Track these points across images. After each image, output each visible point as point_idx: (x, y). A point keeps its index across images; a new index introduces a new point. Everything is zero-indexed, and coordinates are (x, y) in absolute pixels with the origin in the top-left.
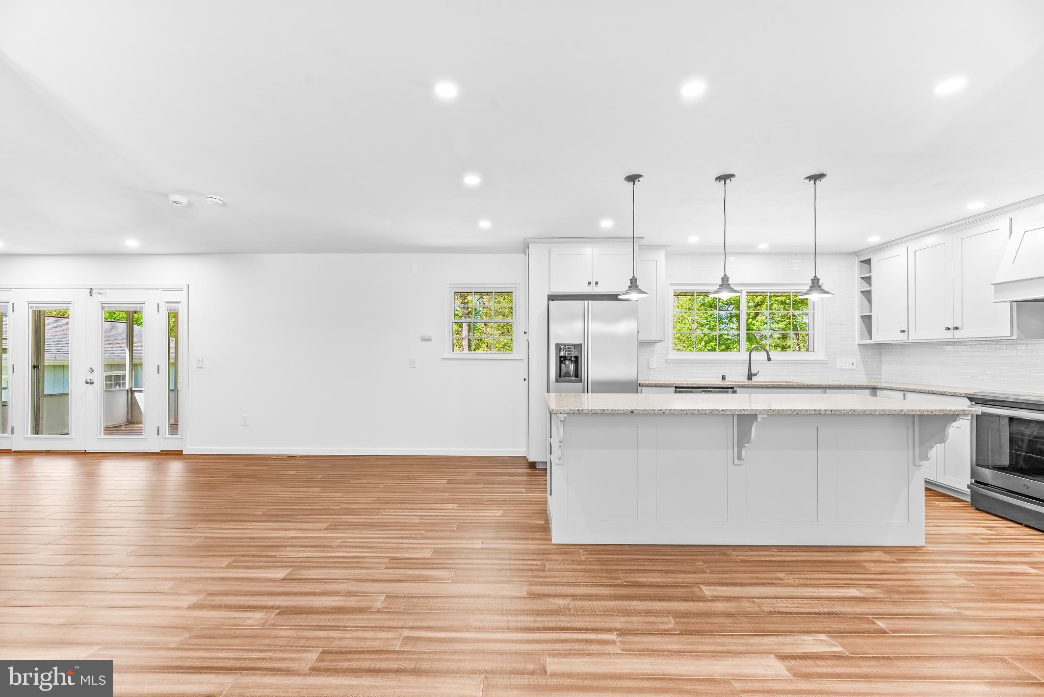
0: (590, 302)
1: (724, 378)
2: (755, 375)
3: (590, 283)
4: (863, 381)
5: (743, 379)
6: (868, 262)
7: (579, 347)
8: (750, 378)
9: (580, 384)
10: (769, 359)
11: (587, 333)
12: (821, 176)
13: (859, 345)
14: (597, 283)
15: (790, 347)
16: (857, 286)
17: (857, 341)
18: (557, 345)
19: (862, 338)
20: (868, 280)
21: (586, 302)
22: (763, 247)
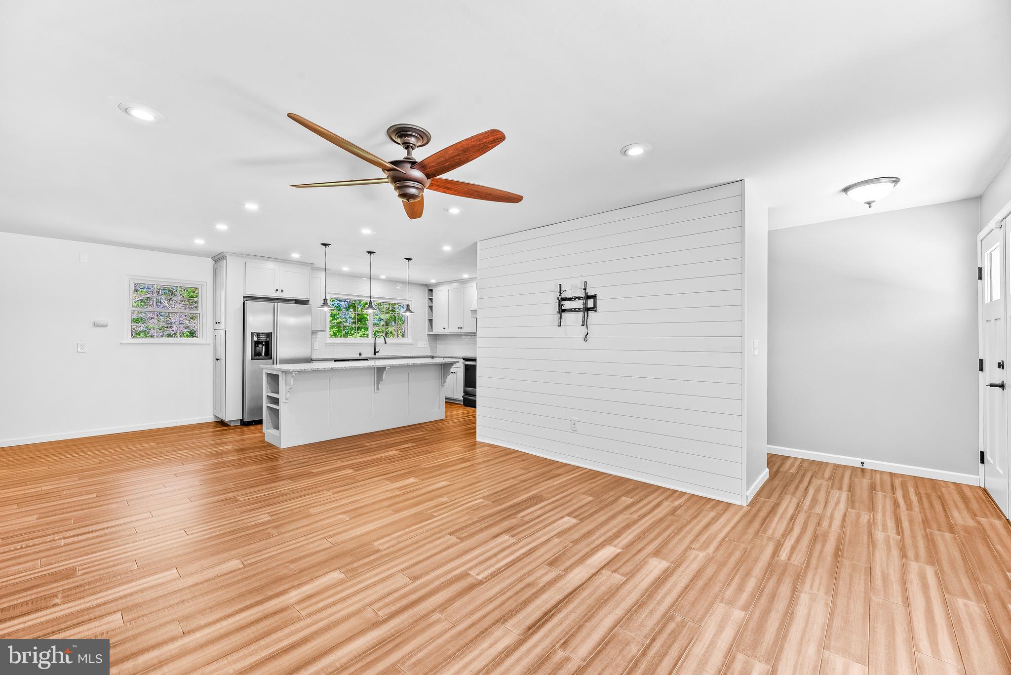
0: (278, 304)
1: (360, 354)
2: (378, 352)
3: (277, 290)
4: (429, 354)
5: (372, 355)
6: (431, 290)
7: (269, 335)
8: (375, 354)
9: (271, 360)
10: (385, 343)
11: (275, 324)
12: (411, 259)
13: (428, 335)
14: (282, 291)
15: (391, 333)
16: (426, 303)
17: (427, 332)
18: (253, 334)
19: (429, 331)
20: (431, 300)
21: (276, 304)
22: (383, 277)
